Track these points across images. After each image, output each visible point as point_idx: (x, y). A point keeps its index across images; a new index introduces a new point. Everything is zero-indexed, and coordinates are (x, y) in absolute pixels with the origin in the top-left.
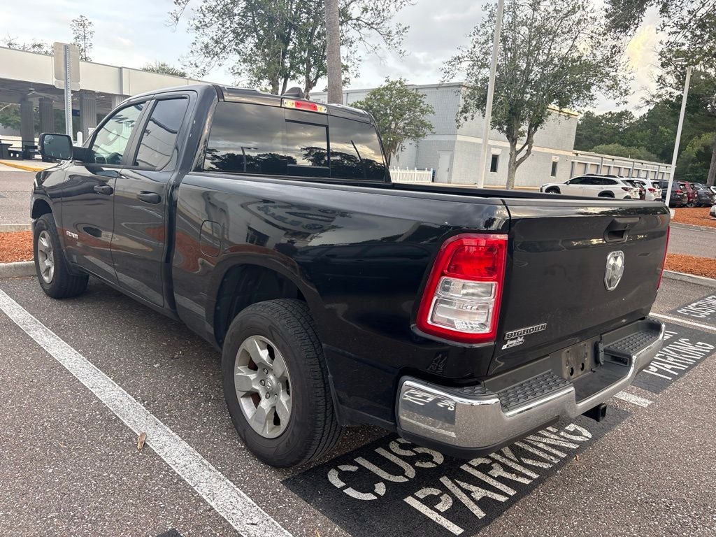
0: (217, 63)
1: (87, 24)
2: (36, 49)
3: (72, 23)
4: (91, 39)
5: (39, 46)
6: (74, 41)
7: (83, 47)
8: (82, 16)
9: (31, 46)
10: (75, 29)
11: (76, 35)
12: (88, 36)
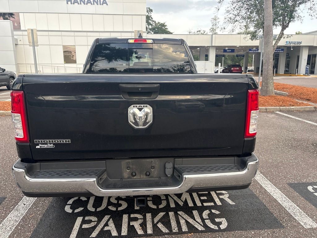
0: (239, 25)
1: (217, 19)
2: (198, 33)
3: (212, 20)
4: (218, 25)
5: (199, 31)
6: (212, 27)
7: (215, 29)
8: (215, 16)
9: (197, 32)
10: (212, 22)
11: (212, 24)
12: (217, 24)
